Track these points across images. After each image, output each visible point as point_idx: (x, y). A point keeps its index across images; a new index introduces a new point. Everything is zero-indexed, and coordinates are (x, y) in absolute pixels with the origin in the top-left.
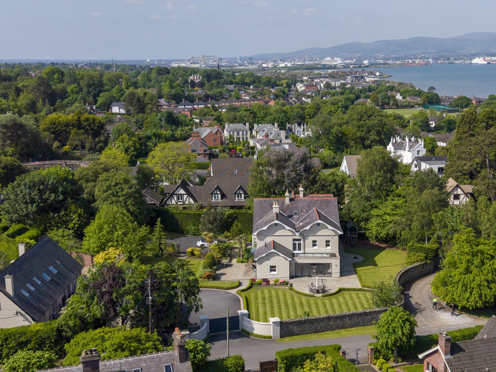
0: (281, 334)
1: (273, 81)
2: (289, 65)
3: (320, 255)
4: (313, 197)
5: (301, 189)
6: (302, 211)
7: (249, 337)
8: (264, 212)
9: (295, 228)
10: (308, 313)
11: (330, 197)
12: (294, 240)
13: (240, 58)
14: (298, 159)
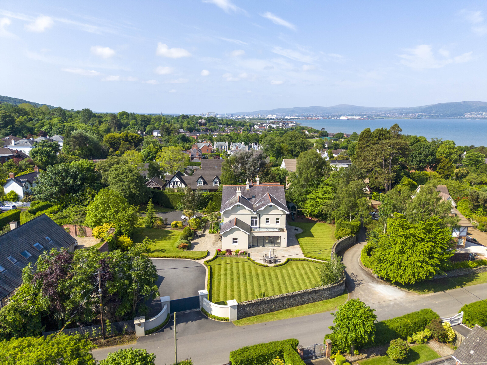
0: (238, 316)
1: (242, 123)
2: (251, 118)
3: (271, 230)
4: (266, 185)
5: (258, 179)
6: (258, 195)
7: (207, 318)
8: (230, 195)
9: (253, 209)
10: (264, 293)
11: (278, 185)
12: (252, 217)
13: (227, 114)
14: (256, 157)
